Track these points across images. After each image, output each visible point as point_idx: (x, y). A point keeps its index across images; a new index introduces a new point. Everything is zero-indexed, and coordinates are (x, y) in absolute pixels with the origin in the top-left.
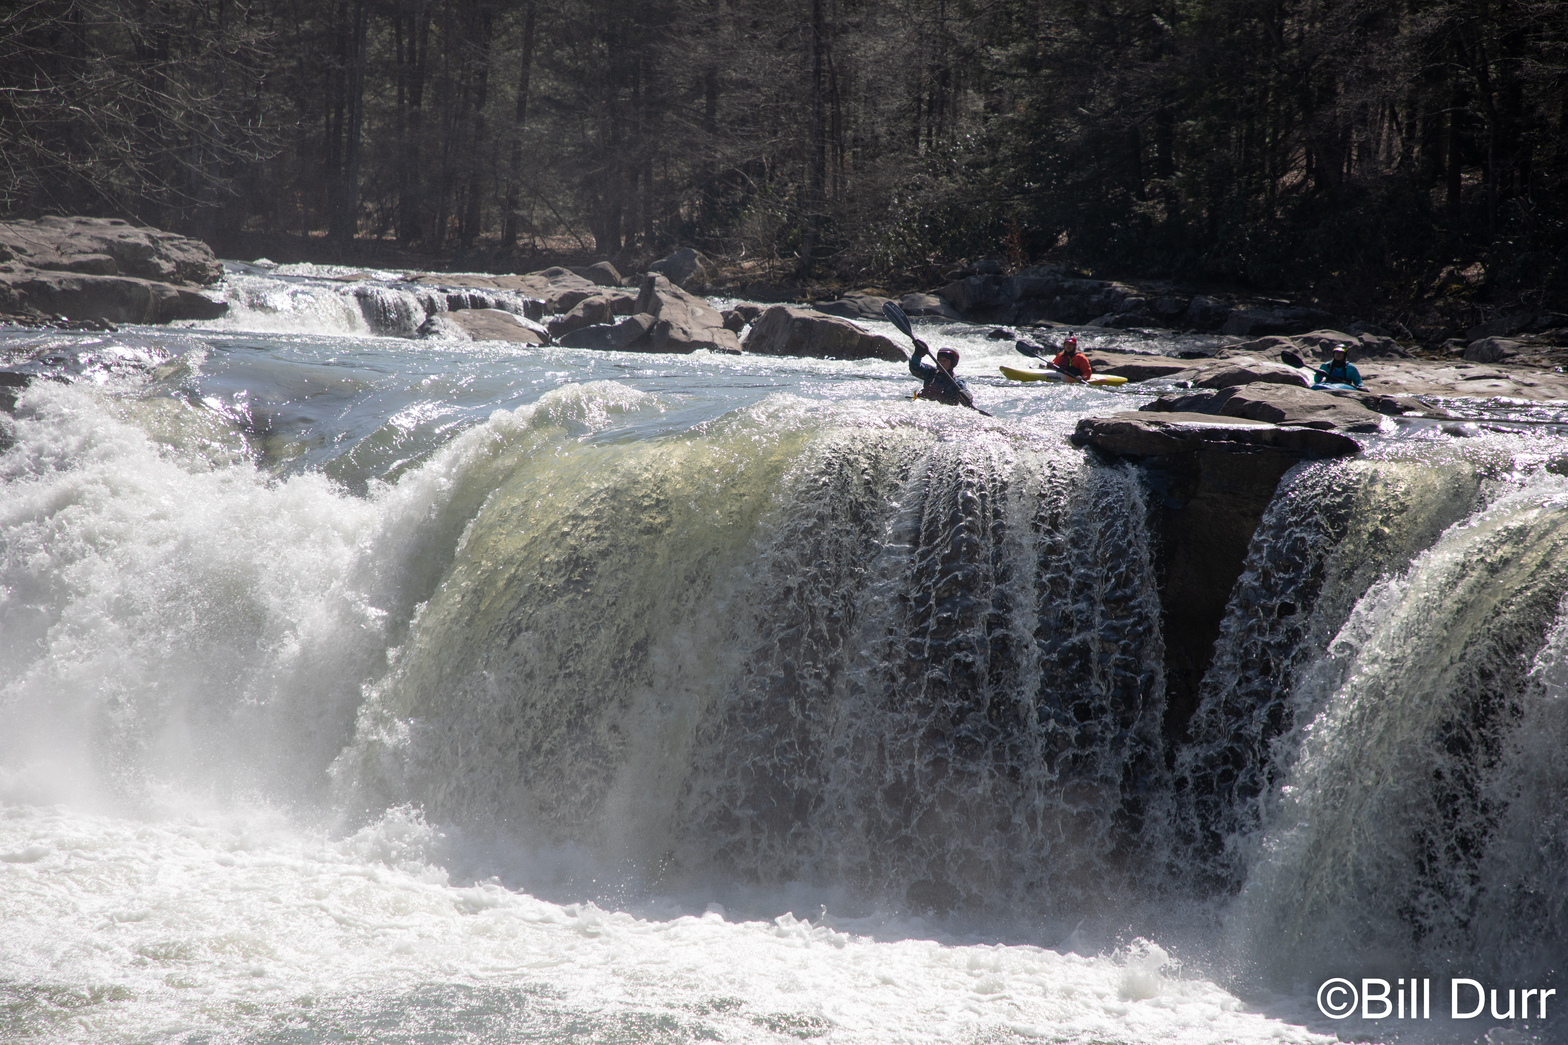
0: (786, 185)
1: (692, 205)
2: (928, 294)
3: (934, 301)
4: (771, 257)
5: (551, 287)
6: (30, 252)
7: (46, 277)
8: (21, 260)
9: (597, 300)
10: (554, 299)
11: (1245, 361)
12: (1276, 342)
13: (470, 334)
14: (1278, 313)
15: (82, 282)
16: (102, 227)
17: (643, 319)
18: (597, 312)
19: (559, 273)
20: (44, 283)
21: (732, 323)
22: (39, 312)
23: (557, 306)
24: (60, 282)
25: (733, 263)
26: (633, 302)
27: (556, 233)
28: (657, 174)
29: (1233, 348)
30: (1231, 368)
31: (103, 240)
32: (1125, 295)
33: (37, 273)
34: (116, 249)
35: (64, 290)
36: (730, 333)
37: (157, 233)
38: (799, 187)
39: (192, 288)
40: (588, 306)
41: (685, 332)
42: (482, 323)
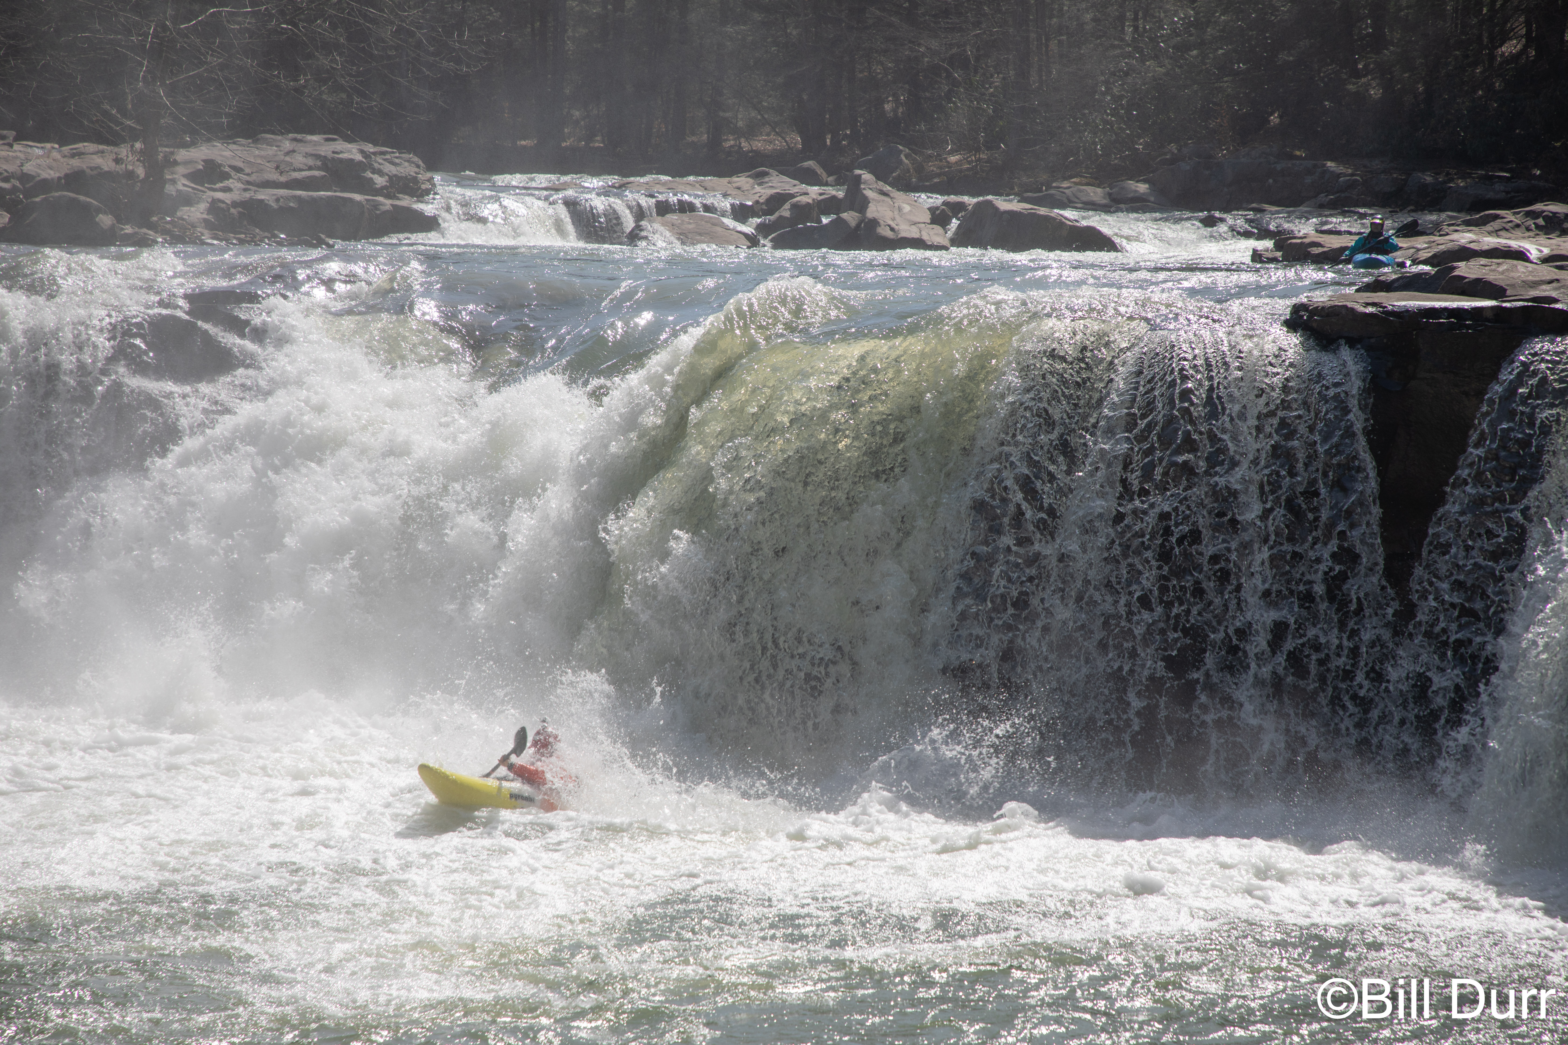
0: (992, 76)
1: (896, 100)
2: (1137, 182)
3: (1142, 188)
4: (978, 150)
5: (758, 188)
6: (247, 171)
7: (264, 195)
8: (239, 180)
9: (804, 199)
10: (761, 201)
11: (1465, 237)
12: (1497, 217)
13: (678, 239)
14: (1498, 187)
15: (298, 199)
16: (316, 144)
17: (850, 217)
18: (803, 212)
19: (766, 174)
20: (262, 201)
21: (939, 218)
22: (257, 231)
23: (764, 207)
24: (277, 200)
25: (939, 157)
26: (840, 200)
27: (761, 134)
28: (861, 72)
29: (1453, 225)
30: (1450, 245)
31: (317, 157)
32: (1339, 175)
33: (255, 191)
34: (330, 165)
35: (281, 207)
36: (938, 229)
37: (370, 148)
38: (1004, 78)
39: (405, 201)
40: (795, 206)
41: (892, 229)
42: (691, 226)
